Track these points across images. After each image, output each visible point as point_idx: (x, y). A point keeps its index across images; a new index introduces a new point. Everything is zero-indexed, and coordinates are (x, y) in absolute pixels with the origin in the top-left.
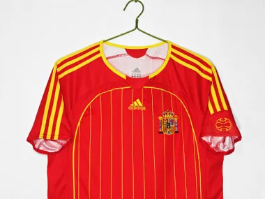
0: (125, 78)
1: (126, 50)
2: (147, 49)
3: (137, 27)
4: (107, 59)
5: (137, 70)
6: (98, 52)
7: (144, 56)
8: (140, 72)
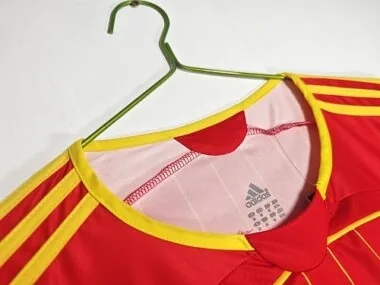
0: (246, 246)
1: (181, 139)
2: (241, 115)
3: (175, 64)
4: (129, 199)
5: (256, 193)
6: (81, 191)
7: (247, 138)
8: (268, 195)
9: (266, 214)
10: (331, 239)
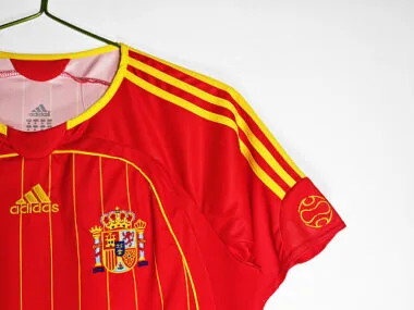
0: (4, 132)
1: (14, 61)
3: (44, 8)
5: (41, 111)
7: (59, 77)
8: (48, 115)
9: (39, 124)
10: (57, 152)
